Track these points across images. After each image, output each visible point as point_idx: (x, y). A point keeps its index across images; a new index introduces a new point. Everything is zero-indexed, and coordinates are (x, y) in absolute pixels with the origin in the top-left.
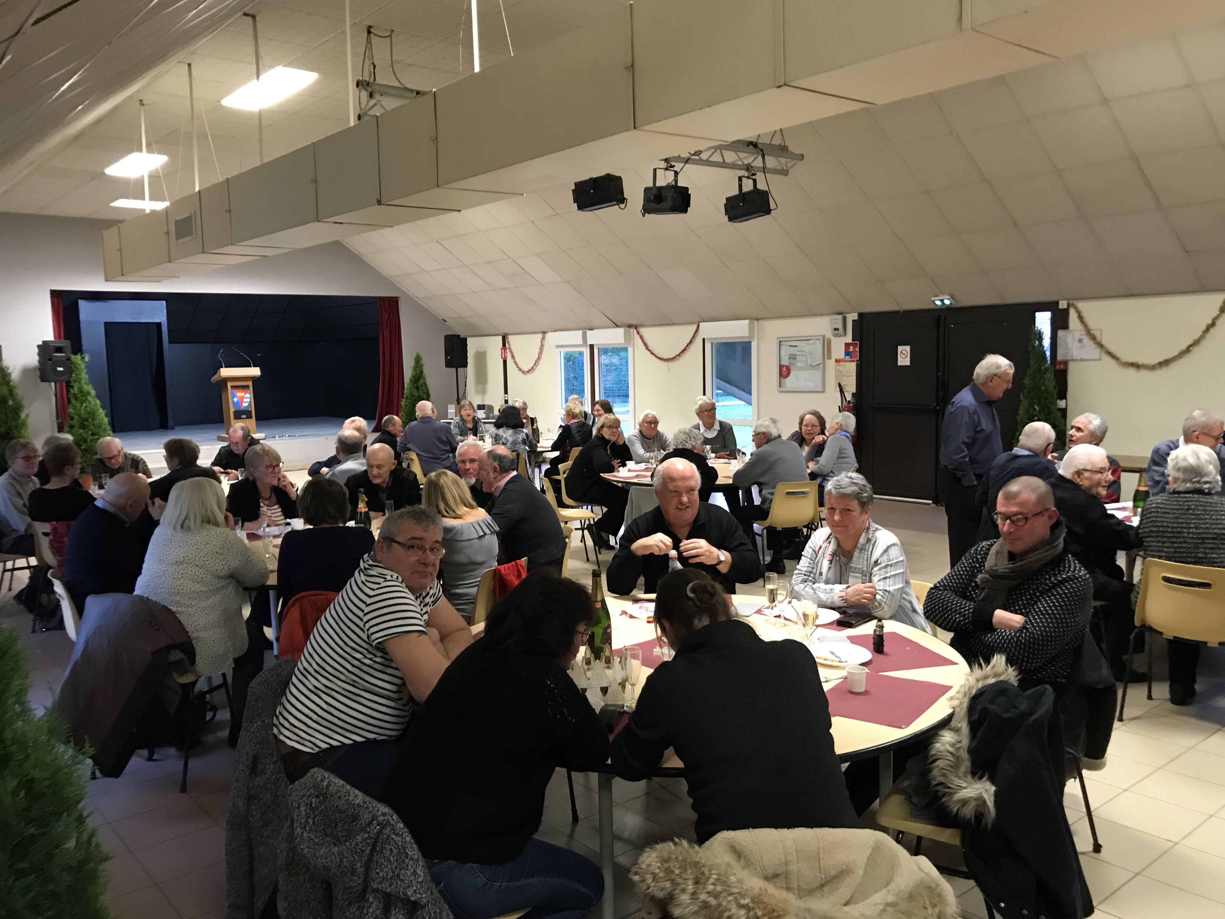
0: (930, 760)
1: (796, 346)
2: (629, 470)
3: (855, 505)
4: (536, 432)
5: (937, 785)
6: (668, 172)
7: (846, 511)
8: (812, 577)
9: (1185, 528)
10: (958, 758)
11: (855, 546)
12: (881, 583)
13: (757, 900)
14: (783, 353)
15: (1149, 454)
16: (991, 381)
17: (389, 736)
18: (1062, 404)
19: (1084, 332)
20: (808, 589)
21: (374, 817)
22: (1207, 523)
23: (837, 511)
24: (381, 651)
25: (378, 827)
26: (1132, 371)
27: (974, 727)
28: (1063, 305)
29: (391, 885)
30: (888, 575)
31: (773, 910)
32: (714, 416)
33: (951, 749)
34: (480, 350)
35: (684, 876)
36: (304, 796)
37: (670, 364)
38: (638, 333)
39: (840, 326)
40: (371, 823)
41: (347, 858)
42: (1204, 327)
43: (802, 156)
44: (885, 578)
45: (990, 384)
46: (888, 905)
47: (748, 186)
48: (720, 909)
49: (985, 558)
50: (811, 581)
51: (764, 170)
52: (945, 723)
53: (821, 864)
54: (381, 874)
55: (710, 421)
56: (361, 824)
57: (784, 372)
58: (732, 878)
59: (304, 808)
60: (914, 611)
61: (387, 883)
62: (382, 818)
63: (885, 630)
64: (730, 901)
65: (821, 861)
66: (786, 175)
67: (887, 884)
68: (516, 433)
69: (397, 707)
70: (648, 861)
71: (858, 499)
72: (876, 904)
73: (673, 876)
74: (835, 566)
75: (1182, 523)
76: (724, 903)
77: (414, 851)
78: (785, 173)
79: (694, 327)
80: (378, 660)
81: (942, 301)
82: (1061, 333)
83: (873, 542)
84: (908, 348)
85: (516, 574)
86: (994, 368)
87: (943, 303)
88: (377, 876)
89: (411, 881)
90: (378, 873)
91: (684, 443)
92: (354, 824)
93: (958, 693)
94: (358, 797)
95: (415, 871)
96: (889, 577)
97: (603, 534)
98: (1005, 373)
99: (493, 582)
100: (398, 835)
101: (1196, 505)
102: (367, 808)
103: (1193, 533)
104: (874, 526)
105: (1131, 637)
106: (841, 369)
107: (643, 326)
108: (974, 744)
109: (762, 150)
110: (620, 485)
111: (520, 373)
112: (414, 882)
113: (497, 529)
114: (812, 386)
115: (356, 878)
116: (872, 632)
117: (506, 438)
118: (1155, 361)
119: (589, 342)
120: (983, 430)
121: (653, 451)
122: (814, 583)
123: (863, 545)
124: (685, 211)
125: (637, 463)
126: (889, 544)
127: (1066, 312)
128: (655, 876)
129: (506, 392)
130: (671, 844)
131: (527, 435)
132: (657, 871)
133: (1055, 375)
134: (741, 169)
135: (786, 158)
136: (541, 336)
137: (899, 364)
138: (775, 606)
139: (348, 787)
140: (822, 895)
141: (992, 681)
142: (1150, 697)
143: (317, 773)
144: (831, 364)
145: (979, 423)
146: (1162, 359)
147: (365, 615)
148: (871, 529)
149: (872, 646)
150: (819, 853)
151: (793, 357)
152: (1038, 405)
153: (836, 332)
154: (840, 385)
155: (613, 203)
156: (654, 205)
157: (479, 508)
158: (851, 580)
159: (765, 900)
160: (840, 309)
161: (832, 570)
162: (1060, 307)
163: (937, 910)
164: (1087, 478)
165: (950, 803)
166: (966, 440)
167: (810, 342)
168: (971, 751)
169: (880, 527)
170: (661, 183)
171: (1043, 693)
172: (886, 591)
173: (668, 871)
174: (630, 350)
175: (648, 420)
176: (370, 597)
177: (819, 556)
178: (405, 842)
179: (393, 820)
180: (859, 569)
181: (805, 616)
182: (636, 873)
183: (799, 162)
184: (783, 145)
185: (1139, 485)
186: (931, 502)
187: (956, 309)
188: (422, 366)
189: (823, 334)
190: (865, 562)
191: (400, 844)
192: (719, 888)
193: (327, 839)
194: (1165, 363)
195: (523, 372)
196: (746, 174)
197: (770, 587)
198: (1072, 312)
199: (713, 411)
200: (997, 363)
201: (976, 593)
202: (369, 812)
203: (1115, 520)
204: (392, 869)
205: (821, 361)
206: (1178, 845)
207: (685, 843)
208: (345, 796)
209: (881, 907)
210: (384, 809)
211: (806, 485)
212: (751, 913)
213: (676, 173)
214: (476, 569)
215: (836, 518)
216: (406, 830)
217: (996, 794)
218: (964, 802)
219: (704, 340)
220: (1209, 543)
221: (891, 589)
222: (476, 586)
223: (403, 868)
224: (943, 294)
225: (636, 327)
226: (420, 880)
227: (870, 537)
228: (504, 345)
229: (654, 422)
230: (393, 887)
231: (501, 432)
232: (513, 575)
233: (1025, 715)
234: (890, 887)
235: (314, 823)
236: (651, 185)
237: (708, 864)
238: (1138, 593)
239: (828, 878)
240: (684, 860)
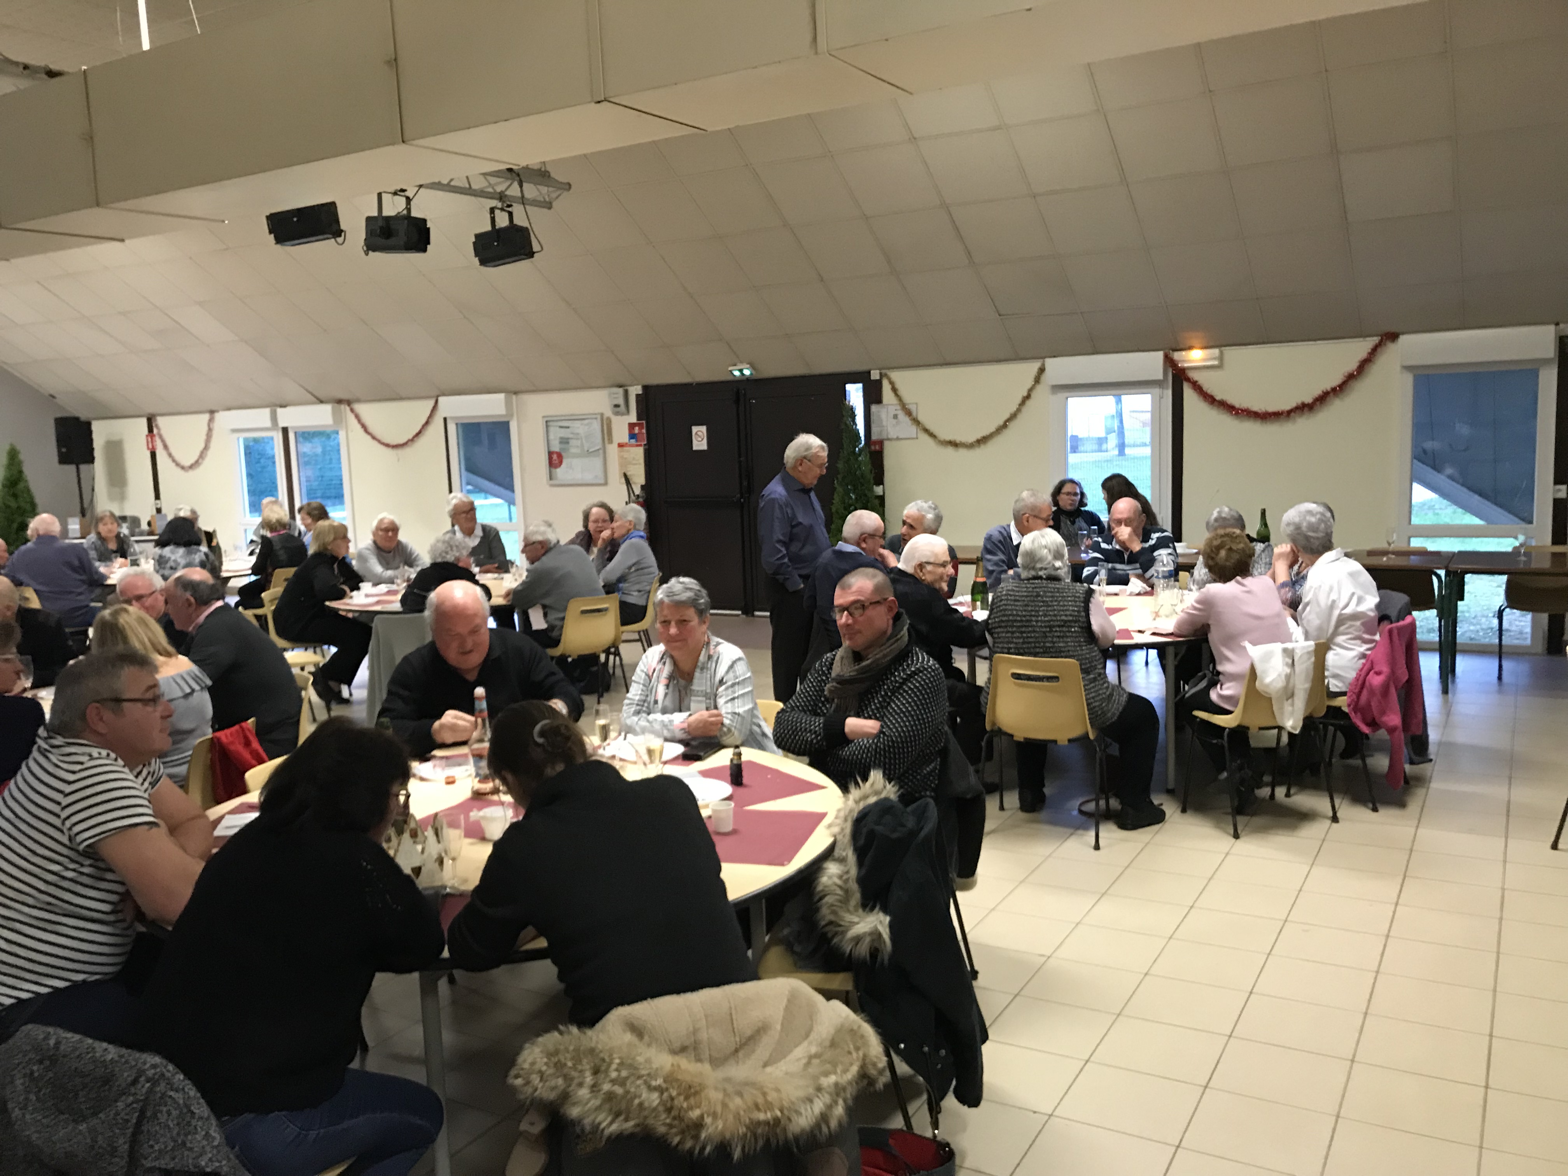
0: (817, 898)
1: (568, 427)
2: (367, 596)
3: (691, 613)
4: (216, 550)
5: (826, 925)
6: (397, 197)
7: (682, 623)
8: (646, 707)
9: (1034, 616)
10: (847, 891)
11: (695, 666)
12: (729, 705)
13: (670, 1079)
14: (551, 437)
15: (980, 543)
16: (801, 465)
17: (106, 974)
18: (879, 490)
19: (899, 407)
20: (643, 723)
21: (141, 1073)
22: (1055, 610)
23: (673, 623)
24: (89, 858)
25: (148, 1085)
26: (950, 450)
27: (861, 852)
28: (875, 375)
29: (174, 1159)
30: (736, 695)
31: (690, 1087)
32: (474, 519)
33: (839, 882)
34: (115, 438)
35: (580, 1067)
36: (18, 1064)
37: (400, 452)
38: (352, 410)
39: (621, 401)
40: (135, 1082)
41: (102, 1134)
42: (1019, 400)
43: (569, 185)
44: (733, 699)
45: (800, 468)
46: (811, 1057)
47: (502, 221)
48: (629, 1097)
49: (830, 668)
50: (644, 712)
51: (523, 201)
52: (828, 854)
53: (735, 1025)
54: (157, 1147)
55: (470, 525)
56: (119, 1086)
57: (555, 460)
58: (638, 1058)
59: (21, 1081)
60: (764, 735)
61: (167, 1157)
62: (153, 1071)
63: (744, 758)
64: (639, 1086)
65: (735, 1022)
66: (550, 208)
67: (807, 1036)
68: (189, 553)
69: (117, 932)
70: (530, 1060)
71: (694, 607)
72: (799, 1060)
73: (565, 1071)
74: (673, 691)
75: (1032, 611)
76: (633, 1090)
77: (202, 1109)
78: (549, 205)
79: (431, 403)
80: (86, 870)
81: (741, 371)
82: (874, 408)
83: (715, 659)
84: (704, 429)
85: (242, 741)
86: (803, 449)
87: (743, 374)
88: (151, 1150)
89: (203, 1147)
90: (152, 1147)
91: (444, 554)
92: (107, 1087)
93: (836, 818)
94: (111, 1052)
95: (207, 1133)
96: (738, 697)
97: (332, 684)
98: (816, 456)
99: (210, 756)
100: (177, 1091)
101: (1044, 592)
102: (127, 1062)
103: (1041, 621)
104: (715, 640)
105: (983, 744)
106: (626, 455)
107: (358, 401)
108: (864, 871)
109: (518, 175)
110: (350, 615)
111: (178, 471)
112: (208, 1149)
113: (209, 682)
114: (589, 477)
115: (117, 1160)
116: (728, 763)
117: (175, 561)
118: (971, 439)
119: (282, 424)
120: (800, 523)
121: (397, 568)
122: (649, 714)
123: (703, 664)
124: (424, 250)
125: (376, 584)
126: (734, 659)
127: (879, 383)
128: (541, 1074)
129: (157, 497)
130: (556, 1034)
131: (206, 554)
132: (544, 1068)
133: (871, 458)
134: (491, 198)
135: (548, 186)
136: (207, 417)
137: (695, 448)
138: (609, 744)
139: (90, 1041)
140: (738, 1062)
141: (872, 800)
142: (1002, 808)
143: (35, 1031)
144: (612, 450)
145: (794, 516)
146: (979, 436)
147: (63, 808)
148: (713, 643)
149: (729, 779)
150: (731, 1014)
151: (565, 441)
152: (854, 493)
153: (617, 409)
154: (625, 476)
155: (326, 236)
156: (382, 241)
157: (180, 656)
158: (693, 706)
159: (679, 1077)
160: (622, 380)
161: (669, 697)
162: (872, 378)
163: (861, 1053)
164: (930, 572)
165: (843, 943)
166: (781, 538)
167: (586, 422)
168: (861, 881)
169: (721, 641)
170: (388, 212)
171: (925, 808)
172: (735, 713)
173: (559, 1066)
174: (342, 435)
175: (383, 526)
176: (70, 783)
177: (653, 680)
178: (189, 1098)
179: (168, 1071)
180: (702, 691)
181: (650, 752)
182: (517, 1076)
183: (565, 193)
184: (543, 169)
185: (976, 576)
186: (740, 612)
187: (756, 380)
188: (20, 463)
189: (600, 411)
190: (709, 683)
191: (181, 1102)
192: (624, 1073)
193: (62, 1117)
194: (982, 441)
195: (183, 468)
196: (499, 205)
197: (601, 722)
198: (886, 384)
199: (472, 512)
200: (807, 443)
201: (827, 709)
202: (131, 1067)
203: (955, 616)
204: (172, 1138)
205: (599, 446)
206: (1051, 960)
207: (574, 1030)
208: (88, 1053)
209: (804, 1061)
210: (152, 1060)
211: (603, 601)
212: (665, 1095)
213: (408, 200)
214: (182, 740)
215: (673, 630)
216: (187, 1082)
217: (891, 926)
218: (858, 939)
219: (445, 419)
220: (1056, 631)
221: (741, 710)
222: (184, 763)
223: (189, 1133)
224: (741, 362)
225: (349, 403)
226: (216, 1143)
227: (711, 653)
228: (150, 430)
229: (391, 529)
230: (177, 1160)
231: (167, 551)
232: (240, 744)
233: (913, 834)
234: (811, 1038)
235: (38, 1099)
236: (375, 214)
237: (607, 1048)
238: (988, 694)
239: (744, 1041)
240: (577, 1050)
